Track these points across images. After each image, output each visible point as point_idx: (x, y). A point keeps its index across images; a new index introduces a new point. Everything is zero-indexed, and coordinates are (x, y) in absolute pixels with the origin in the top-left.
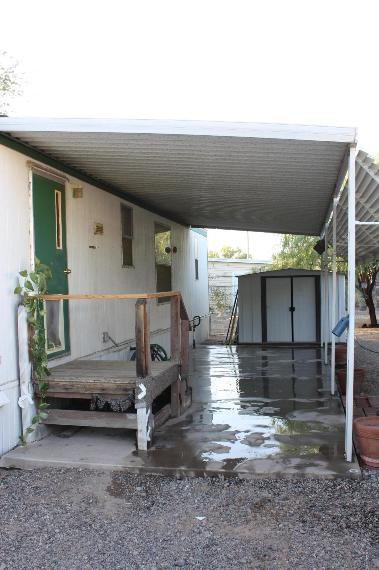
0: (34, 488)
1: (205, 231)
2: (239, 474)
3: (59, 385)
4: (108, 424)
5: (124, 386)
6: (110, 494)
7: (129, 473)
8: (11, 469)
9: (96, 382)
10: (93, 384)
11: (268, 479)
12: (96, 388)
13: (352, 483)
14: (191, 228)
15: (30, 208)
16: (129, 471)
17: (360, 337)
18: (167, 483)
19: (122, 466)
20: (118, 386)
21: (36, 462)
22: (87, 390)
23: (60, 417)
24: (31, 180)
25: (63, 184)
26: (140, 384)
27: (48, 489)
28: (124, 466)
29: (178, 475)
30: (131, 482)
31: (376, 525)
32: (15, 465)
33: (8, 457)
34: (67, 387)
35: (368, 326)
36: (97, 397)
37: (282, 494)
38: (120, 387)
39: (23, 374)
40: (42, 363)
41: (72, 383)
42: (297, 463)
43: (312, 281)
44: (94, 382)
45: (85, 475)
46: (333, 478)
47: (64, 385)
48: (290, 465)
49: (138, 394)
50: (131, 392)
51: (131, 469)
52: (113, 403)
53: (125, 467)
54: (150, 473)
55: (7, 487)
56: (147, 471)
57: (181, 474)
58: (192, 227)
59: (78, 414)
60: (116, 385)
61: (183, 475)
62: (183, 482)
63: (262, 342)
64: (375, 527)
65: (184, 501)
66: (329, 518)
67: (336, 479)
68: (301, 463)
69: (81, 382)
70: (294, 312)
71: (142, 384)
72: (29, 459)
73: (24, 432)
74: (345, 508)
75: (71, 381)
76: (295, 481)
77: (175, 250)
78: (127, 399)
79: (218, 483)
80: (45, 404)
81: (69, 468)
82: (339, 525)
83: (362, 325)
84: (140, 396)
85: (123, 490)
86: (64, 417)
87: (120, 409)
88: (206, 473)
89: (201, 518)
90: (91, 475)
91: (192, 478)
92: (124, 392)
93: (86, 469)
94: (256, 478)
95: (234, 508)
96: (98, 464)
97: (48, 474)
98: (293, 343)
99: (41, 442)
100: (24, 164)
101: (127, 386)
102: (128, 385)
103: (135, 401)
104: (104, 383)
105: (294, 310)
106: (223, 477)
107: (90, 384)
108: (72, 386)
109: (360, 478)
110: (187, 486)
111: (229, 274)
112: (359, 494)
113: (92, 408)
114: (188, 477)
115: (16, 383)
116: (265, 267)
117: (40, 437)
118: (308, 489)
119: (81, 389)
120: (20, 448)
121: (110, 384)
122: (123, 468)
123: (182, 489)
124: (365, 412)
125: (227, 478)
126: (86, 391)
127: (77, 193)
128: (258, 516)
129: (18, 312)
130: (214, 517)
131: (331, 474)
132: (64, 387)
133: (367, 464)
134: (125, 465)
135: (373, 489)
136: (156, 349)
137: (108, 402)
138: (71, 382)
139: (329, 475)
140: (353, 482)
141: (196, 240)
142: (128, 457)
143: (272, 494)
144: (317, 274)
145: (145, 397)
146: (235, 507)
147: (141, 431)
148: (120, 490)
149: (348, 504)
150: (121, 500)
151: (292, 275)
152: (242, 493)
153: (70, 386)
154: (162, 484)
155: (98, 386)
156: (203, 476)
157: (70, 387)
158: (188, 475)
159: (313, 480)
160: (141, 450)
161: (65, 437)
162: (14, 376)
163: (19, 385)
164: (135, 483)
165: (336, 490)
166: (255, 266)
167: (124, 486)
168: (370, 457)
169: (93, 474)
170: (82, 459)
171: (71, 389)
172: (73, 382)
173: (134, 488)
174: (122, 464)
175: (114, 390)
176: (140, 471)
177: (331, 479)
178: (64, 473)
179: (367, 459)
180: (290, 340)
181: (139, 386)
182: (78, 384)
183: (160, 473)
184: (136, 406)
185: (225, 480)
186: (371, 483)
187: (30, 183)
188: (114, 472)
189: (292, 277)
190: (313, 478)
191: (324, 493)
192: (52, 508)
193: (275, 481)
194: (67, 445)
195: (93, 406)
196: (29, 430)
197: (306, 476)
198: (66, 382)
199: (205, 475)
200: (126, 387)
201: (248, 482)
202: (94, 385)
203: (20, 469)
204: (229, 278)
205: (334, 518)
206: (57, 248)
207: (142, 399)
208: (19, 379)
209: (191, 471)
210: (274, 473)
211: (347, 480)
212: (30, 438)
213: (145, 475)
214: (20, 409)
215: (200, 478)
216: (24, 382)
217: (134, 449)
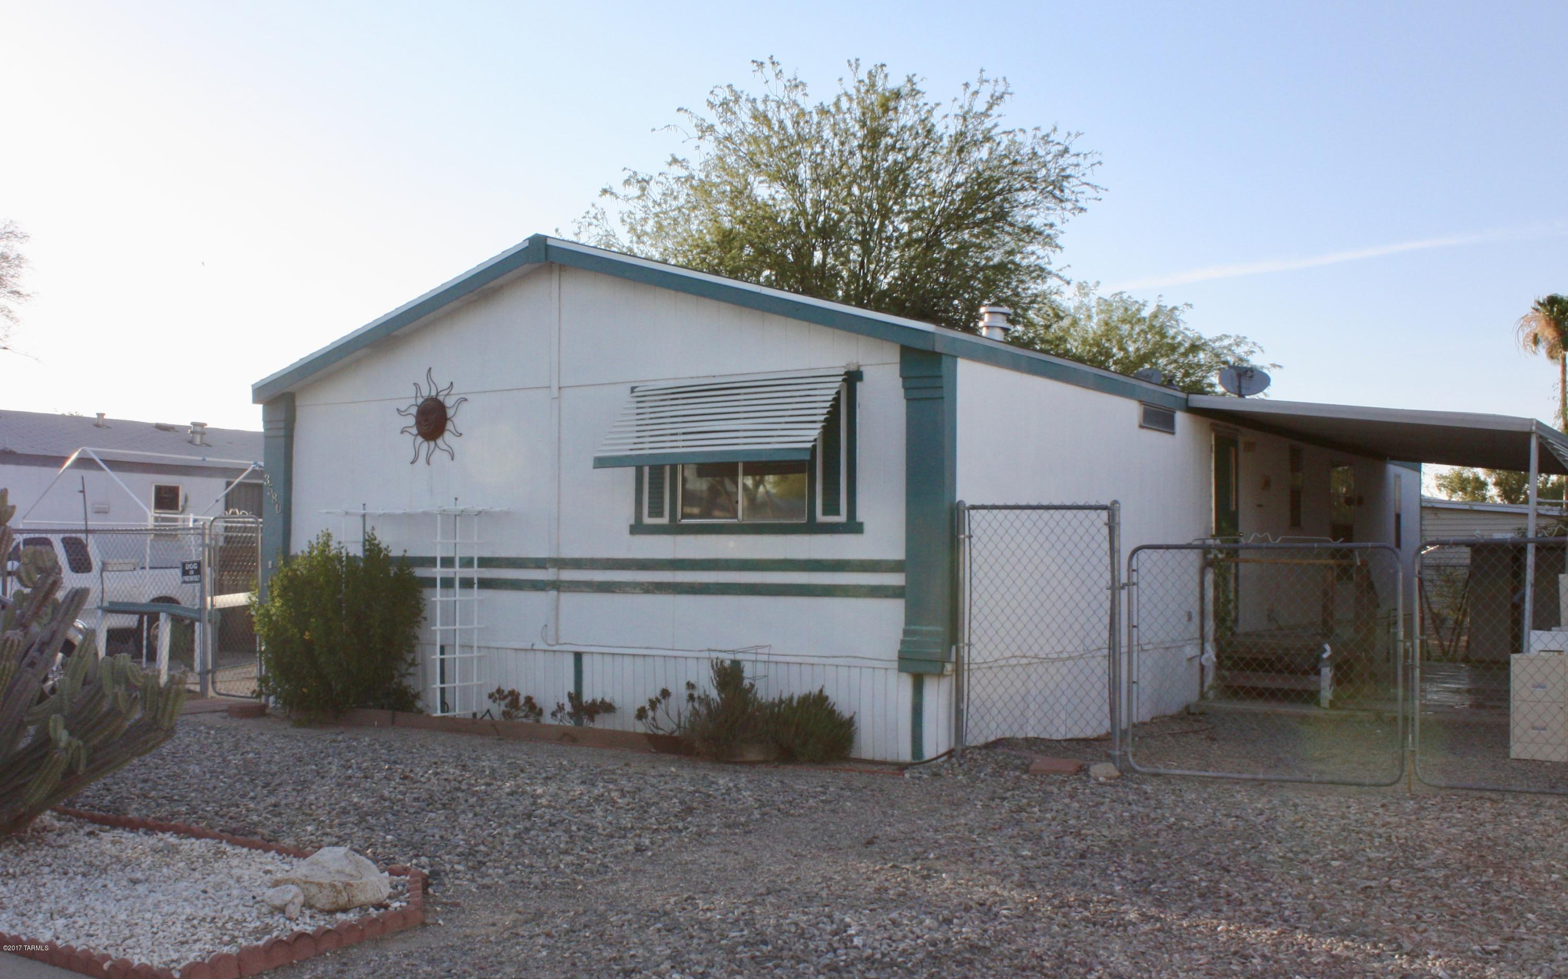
5: (1308, 645)
9: (1282, 642)
14: (1389, 461)
15: (1212, 471)
22: (1271, 650)
24: (1213, 442)
25: (1236, 438)
38: (1304, 647)
39: (1207, 632)
40: (1227, 624)
41: (1255, 643)
49: (1323, 654)
50: (1315, 652)
52: (1296, 664)
58: (1391, 460)
60: (1301, 646)
69: (1265, 642)
71: (1327, 644)
73: (1206, 689)
75: (1255, 641)
77: (1360, 501)
78: (1311, 660)
80: (1229, 663)
84: (1325, 656)
87: (1304, 670)
92: (1308, 652)
99: (1222, 699)
101: (1311, 645)
102: (1313, 644)
103: (1320, 661)
104: (1289, 643)
115: (1200, 641)
117: (1219, 695)
119: (1265, 649)
121: (1295, 644)
127: (1250, 446)
129: (1205, 574)
137: (1291, 662)
145: (1329, 657)
147: (1324, 691)
155: (1283, 646)
162: (1198, 634)
163: (1203, 642)
171: (1254, 648)
172: (1257, 642)
175: (1298, 650)
181: (1325, 645)
182: (1262, 644)
184: (1320, 667)
187: (1212, 445)
196: (1211, 688)
198: (1249, 641)
200: (1310, 647)
202: (1279, 645)
207: (1326, 659)
208: (1203, 637)
212: (1211, 694)
214: (1203, 666)
216: (1207, 641)
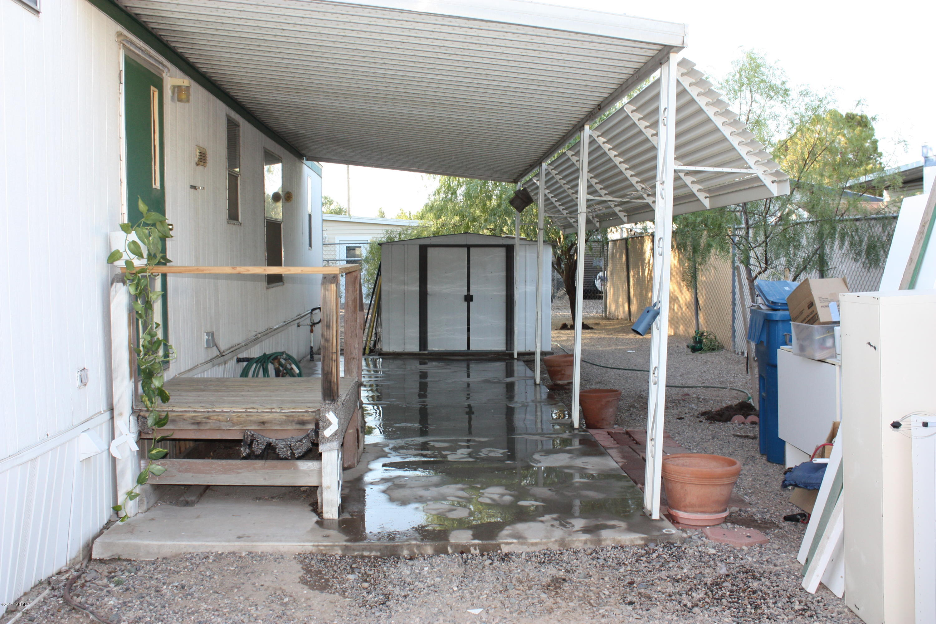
0: (177, 587)
1: (321, 167)
2: (503, 546)
3: (184, 417)
4: (265, 479)
5: (299, 416)
6: (310, 588)
7: (325, 555)
8: (113, 560)
9: (249, 410)
10: (244, 414)
11: (547, 549)
12: (251, 421)
13: (671, 548)
14: (305, 161)
15: (120, 116)
16: (324, 552)
17: (564, 344)
18: (393, 566)
19: (312, 544)
20: (288, 416)
21: (160, 546)
22: (234, 424)
23: (180, 471)
24: (122, 67)
25: (159, 75)
26: (329, 412)
27: (202, 587)
28: (316, 544)
29: (406, 553)
30: (335, 568)
31: (730, 600)
32: (120, 554)
33: (107, 541)
34: (199, 420)
35: (569, 327)
36: (253, 436)
37: (578, 569)
38: (291, 418)
39: (119, 401)
40: (154, 380)
41: (207, 415)
42: (582, 526)
43: (502, 252)
44: (246, 412)
45: (255, 562)
46: (642, 542)
47: (192, 418)
48: (575, 529)
49: (325, 428)
50: (312, 427)
51: (327, 548)
52: (280, 445)
53: (318, 546)
54: (360, 553)
55: (127, 589)
56: (354, 550)
57: (411, 550)
58: (307, 160)
59: (214, 466)
60: (285, 416)
61: (415, 553)
62: (416, 562)
63: (420, 350)
64: (730, 602)
65: (435, 590)
66: (664, 596)
67: (646, 545)
68: (587, 525)
69: (223, 412)
70: (471, 303)
71: (331, 413)
72: (146, 542)
73: (121, 499)
74: (678, 582)
75: (205, 410)
76: (589, 551)
77: (289, 196)
78: (304, 438)
79: (474, 561)
80: (161, 449)
81: (220, 552)
82: (682, 605)
83: (560, 326)
84: (328, 433)
85: (327, 581)
86: (187, 471)
87: (293, 454)
88: (451, 546)
89: (477, 611)
90: (264, 562)
91: (430, 557)
92: (298, 427)
93: (251, 553)
94: (528, 550)
95: (518, 594)
96: (271, 544)
97: (188, 564)
98: (469, 352)
99: (150, 514)
100: (114, 37)
101: (303, 416)
102: (306, 414)
103: (320, 439)
104: (264, 412)
105: (472, 300)
106: (478, 552)
107: (239, 414)
108: (208, 418)
109: (680, 541)
110: (426, 569)
111: (332, 241)
112: (687, 562)
113: (244, 454)
114: (422, 554)
115: (107, 416)
116: (406, 230)
117: (145, 507)
118: (611, 560)
119: (223, 423)
120: (119, 526)
121: (275, 414)
122: (314, 548)
123: (420, 574)
124: (637, 451)
125: (485, 553)
126: (233, 426)
127: (178, 94)
128: (560, 601)
129: (112, 293)
130: (495, 608)
131: (640, 537)
132: (193, 421)
133: (680, 521)
134: (316, 542)
135: (703, 555)
136: (283, 361)
137: (271, 443)
138: (204, 412)
139: (636, 539)
140: (672, 546)
141: (309, 180)
142: (312, 530)
143: (563, 571)
144: (509, 242)
145: (335, 434)
146: (517, 592)
147: (328, 487)
148: (323, 580)
149: (679, 577)
150: (332, 595)
151: (469, 243)
152: (517, 573)
153: (205, 418)
154: (385, 569)
155: (255, 418)
156: (446, 552)
157: (204, 420)
158: (423, 552)
159: (615, 547)
160: (327, 519)
161: (187, 504)
162: (102, 405)
163: (112, 418)
164: (342, 568)
165: (652, 559)
166: (390, 228)
167: (325, 574)
168: (685, 511)
169: (266, 559)
170: (239, 537)
171: (206, 423)
172: (209, 412)
173: (344, 576)
174: (311, 541)
175: (281, 423)
176: (342, 550)
177: (639, 545)
178: (214, 561)
179: (681, 514)
180: (465, 348)
181: (327, 415)
182: (218, 416)
183: (377, 551)
184: (321, 449)
185: (482, 555)
186: (697, 547)
187: (121, 71)
188: (299, 554)
189: (469, 247)
190: (613, 545)
191: (637, 564)
192: (227, 615)
193: (558, 552)
194: (198, 517)
195: (244, 451)
196: (131, 496)
197: (603, 543)
198: (195, 411)
199: (450, 550)
200: (301, 418)
201: (519, 556)
202: (247, 416)
203: (130, 560)
204: (331, 247)
205: (670, 596)
206: (154, 186)
207: (331, 436)
208: (111, 409)
209: (426, 545)
210: (556, 541)
211: (662, 544)
212: (131, 508)
213: (352, 556)
214: (114, 460)
215: (443, 555)
216: (121, 414)
217: (315, 518)
